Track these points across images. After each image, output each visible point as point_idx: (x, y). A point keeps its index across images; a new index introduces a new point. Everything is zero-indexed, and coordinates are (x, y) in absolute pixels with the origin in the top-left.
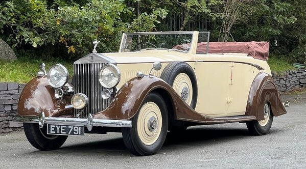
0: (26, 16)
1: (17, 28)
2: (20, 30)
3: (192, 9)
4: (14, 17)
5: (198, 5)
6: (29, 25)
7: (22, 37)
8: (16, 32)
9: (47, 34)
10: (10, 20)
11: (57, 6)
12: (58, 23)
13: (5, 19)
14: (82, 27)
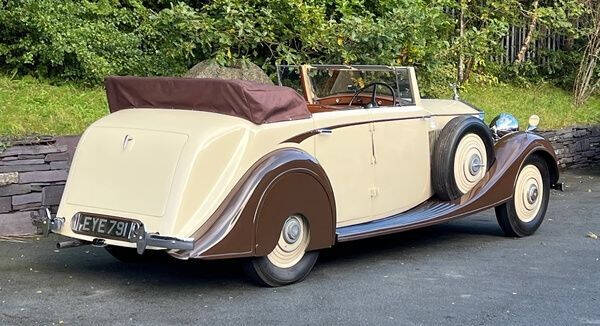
0: (292, 29)
1: (278, 49)
2: (282, 52)
3: (545, 22)
4: (274, 31)
5: (554, 15)
6: (296, 44)
7: (284, 62)
8: (277, 55)
9: (323, 59)
10: (267, 35)
11: (341, 15)
12: (340, 42)
13: (259, 34)
14: (377, 49)
